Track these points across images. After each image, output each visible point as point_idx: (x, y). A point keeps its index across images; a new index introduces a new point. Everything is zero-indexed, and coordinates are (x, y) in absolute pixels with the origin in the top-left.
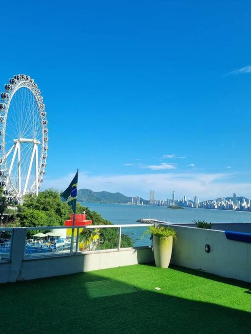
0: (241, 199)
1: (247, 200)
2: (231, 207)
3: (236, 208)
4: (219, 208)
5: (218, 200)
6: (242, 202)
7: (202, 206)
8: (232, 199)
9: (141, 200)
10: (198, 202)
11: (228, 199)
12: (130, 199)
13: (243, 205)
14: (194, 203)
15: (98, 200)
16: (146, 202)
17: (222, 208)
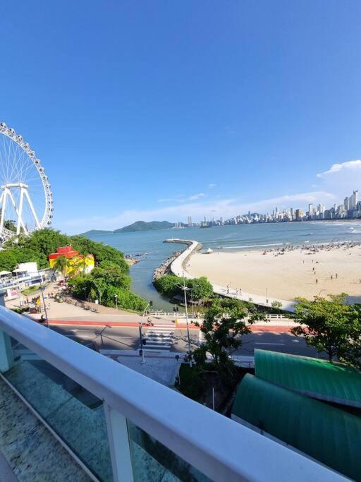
0: (254, 215)
1: (258, 215)
2: (246, 222)
3: (250, 221)
4: (238, 223)
5: (238, 217)
6: (254, 217)
7: (226, 224)
8: (248, 216)
9: (182, 224)
10: (223, 221)
11: (244, 216)
12: (174, 225)
13: (255, 219)
14: (221, 222)
15: (150, 228)
16: (186, 226)
17: (240, 223)
